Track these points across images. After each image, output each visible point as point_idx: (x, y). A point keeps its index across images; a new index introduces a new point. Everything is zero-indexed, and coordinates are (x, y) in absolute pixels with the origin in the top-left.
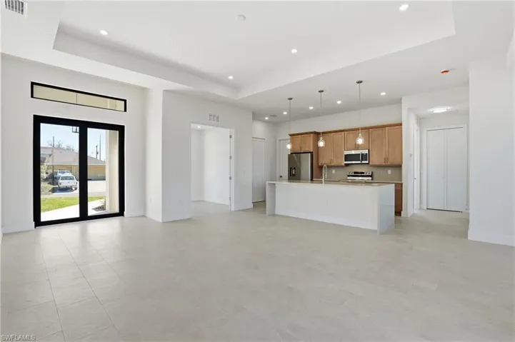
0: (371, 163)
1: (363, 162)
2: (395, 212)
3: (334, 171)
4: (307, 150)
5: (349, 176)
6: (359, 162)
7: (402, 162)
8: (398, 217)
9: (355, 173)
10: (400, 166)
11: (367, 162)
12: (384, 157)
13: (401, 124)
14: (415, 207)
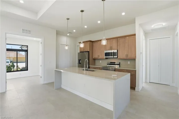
0: (118, 58)
1: (114, 57)
2: (131, 87)
3: (101, 62)
4: (86, 50)
5: (108, 64)
6: (112, 57)
7: (136, 57)
8: (132, 90)
9: (111, 63)
10: (135, 59)
11: (117, 57)
12: (126, 54)
13: (135, 35)
14: (143, 81)
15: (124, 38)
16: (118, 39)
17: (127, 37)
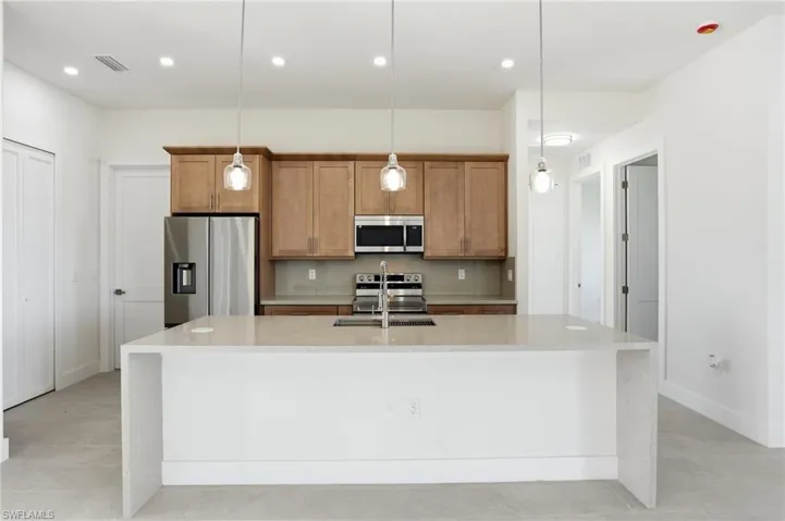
0: (427, 253)
1: (409, 249)
4: (236, 205)
5: (359, 286)
6: (400, 249)
9: (377, 278)
11: (420, 249)
12: (460, 236)
15: (452, 164)
16: (426, 163)
17: (468, 165)
